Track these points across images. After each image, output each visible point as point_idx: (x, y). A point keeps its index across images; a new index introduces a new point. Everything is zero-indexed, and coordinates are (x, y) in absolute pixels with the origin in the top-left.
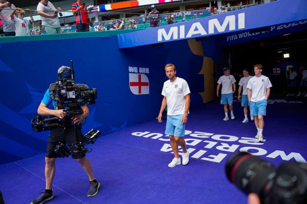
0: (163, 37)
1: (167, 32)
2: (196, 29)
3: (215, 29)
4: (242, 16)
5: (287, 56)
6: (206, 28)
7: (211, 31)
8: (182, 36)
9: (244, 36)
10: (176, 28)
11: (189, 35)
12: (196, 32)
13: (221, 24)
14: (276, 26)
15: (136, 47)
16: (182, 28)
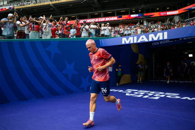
0: (125, 42)
1: (127, 39)
2: (143, 38)
3: (152, 39)
4: (166, 33)
5: (191, 55)
6: (148, 38)
7: (150, 40)
8: (135, 42)
9: (163, 43)
10: (132, 38)
11: (139, 41)
12: (143, 40)
13: (156, 37)
14: (183, 38)
15: (110, 46)
16: (135, 38)
